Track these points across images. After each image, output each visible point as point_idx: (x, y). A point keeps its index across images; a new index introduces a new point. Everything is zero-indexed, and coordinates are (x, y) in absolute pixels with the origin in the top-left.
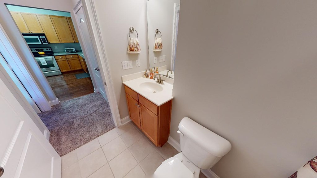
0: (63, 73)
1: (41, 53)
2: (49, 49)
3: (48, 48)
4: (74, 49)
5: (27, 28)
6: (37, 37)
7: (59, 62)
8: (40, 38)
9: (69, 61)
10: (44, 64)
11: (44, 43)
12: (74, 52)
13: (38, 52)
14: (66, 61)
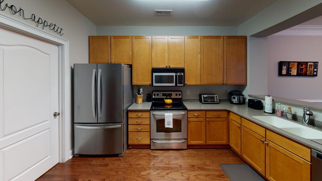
1: (169, 101)
2: (180, 95)
3: (178, 93)
4: (216, 97)
5: (166, 60)
6: (174, 74)
7: (191, 122)
8: (176, 76)
9: (208, 123)
10: (169, 124)
11: (178, 85)
12: (216, 102)
13: (165, 100)
14: (203, 123)
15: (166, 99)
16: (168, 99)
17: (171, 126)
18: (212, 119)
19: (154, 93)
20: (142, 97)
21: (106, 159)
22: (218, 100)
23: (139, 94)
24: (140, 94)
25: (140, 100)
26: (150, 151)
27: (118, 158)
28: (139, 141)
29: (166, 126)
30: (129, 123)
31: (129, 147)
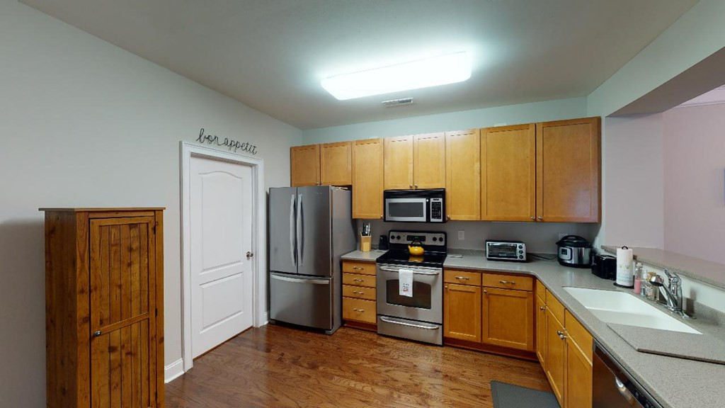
0: (447, 342)
1: (416, 250)
2: (441, 240)
3: (438, 236)
4: (521, 247)
5: (410, 176)
6: (424, 201)
7: (452, 293)
8: (428, 204)
9: (488, 298)
10: (406, 290)
11: (432, 220)
12: (518, 259)
13: (409, 247)
14: (475, 295)
15: (412, 245)
16: (415, 245)
17: (409, 294)
18: (496, 291)
19: (392, 234)
20: (370, 240)
21: (309, 333)
22: (524, 254)
23: (364, 234)
24: (367, 235)
25: (366, 245)
26: (375, 337)
27: (325, 336)
28: (359, 315)
29: (402, 293)
30: (344, 281)
31: (345, 323)
